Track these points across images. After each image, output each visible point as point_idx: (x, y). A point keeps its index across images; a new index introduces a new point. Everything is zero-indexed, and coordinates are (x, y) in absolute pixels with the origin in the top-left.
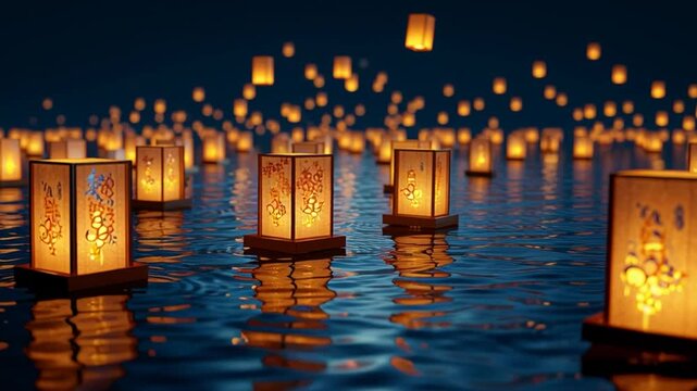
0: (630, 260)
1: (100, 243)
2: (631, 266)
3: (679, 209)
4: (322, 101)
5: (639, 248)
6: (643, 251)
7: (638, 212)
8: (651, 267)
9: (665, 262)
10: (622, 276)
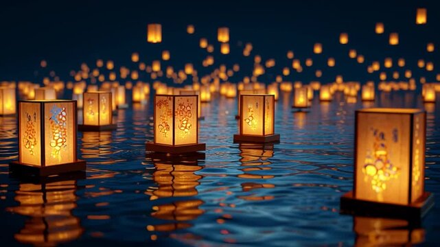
0: (367, 161)
1: (58, 148)
2: (369, 164)
3: (396, 131)
5: (373, 153)
6: (375, 155)
7: (372, 133)
8: (380, 164)
9: (388, 162)
10: (363, 170)
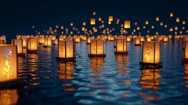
0: (145, 53)
1: (69, 53)
3: (151, 46)
4: (103, 26)
6: (147, 52)
7: (146, 47)
8: (148, 54)
